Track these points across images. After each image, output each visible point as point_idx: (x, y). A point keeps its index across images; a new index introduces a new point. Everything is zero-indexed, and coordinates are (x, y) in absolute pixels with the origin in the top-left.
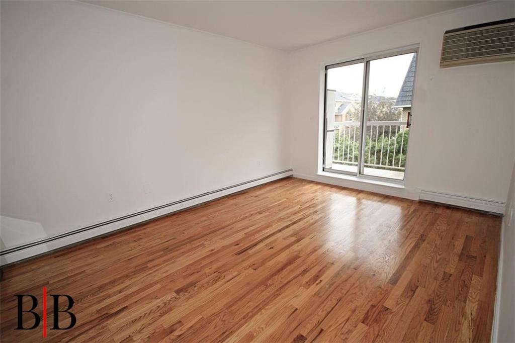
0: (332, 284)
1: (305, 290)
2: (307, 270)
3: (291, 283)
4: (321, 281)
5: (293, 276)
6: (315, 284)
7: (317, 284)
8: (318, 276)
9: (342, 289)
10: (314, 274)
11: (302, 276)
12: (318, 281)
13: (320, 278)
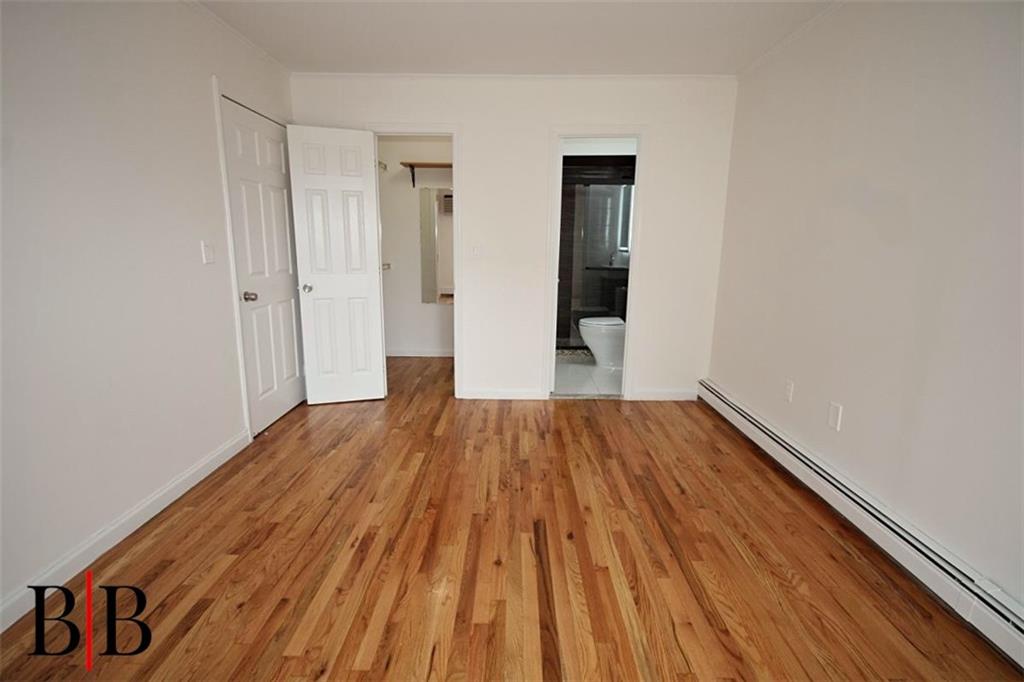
0: (330, 549)
1: (373, 524)
2: (388, 553)
3: (400, 523)
4: (353, 546)
5: (406, 532)
6: (360, 538)
7: (357, 539)
8: (362, 551)
9: (312, 550)
10: (370, 550)
11: (390, 540)
12: (357, 544)
13: (357, 550)
